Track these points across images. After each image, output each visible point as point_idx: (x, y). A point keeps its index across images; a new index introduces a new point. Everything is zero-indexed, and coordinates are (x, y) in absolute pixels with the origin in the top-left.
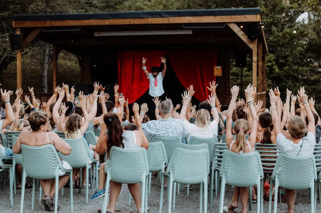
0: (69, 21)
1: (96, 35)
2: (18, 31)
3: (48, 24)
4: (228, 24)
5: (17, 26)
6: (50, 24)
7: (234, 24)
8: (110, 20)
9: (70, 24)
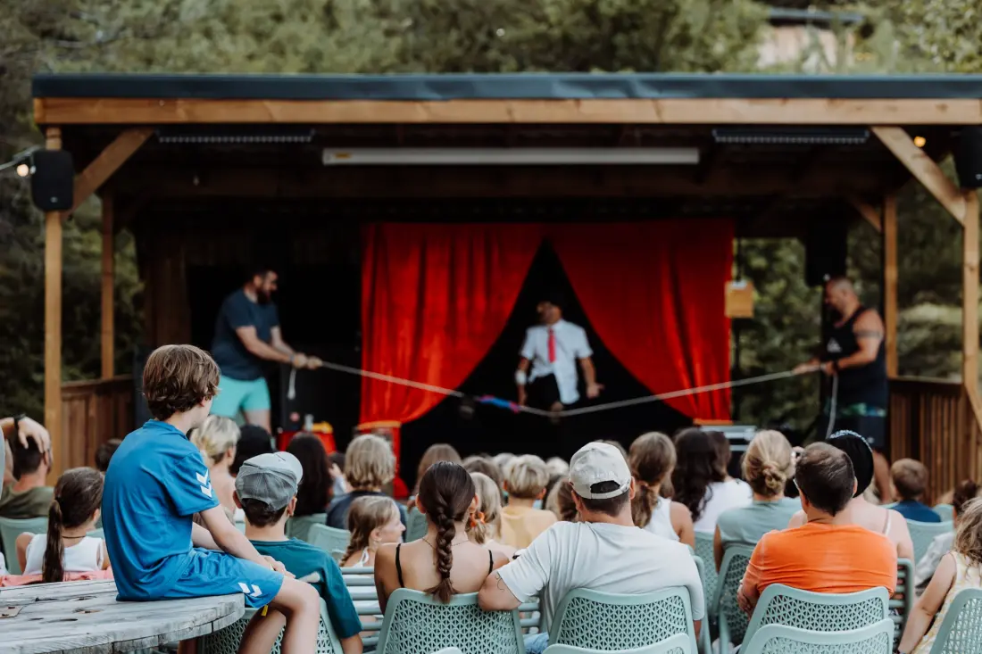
0: (268, 104)
1: (331, 158)
2: (53, 137)
3: (182, 112)
4: (877, 132)
5: (50, 119)
6: (188, 112)
7: (900, 133)
8: (432, 105)
9: (270, 115)
